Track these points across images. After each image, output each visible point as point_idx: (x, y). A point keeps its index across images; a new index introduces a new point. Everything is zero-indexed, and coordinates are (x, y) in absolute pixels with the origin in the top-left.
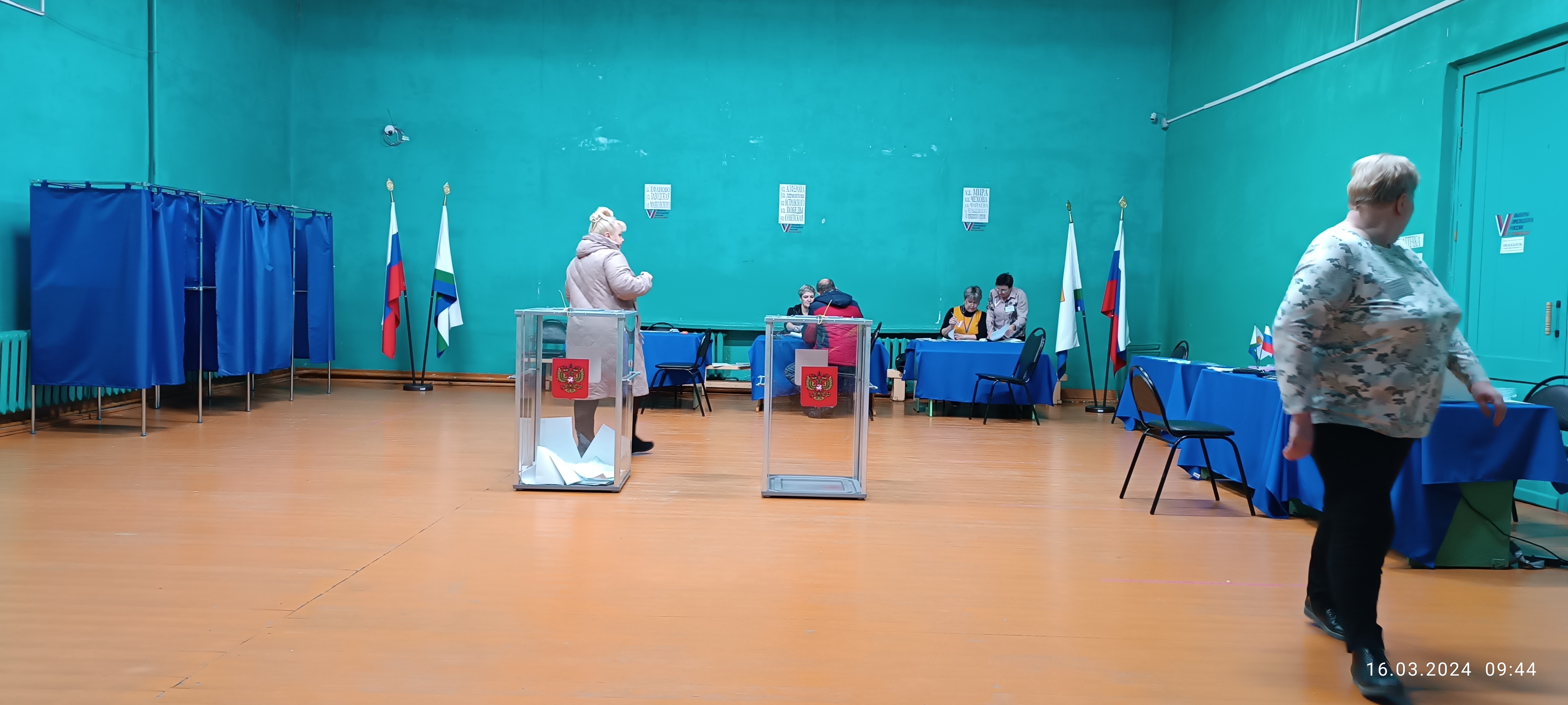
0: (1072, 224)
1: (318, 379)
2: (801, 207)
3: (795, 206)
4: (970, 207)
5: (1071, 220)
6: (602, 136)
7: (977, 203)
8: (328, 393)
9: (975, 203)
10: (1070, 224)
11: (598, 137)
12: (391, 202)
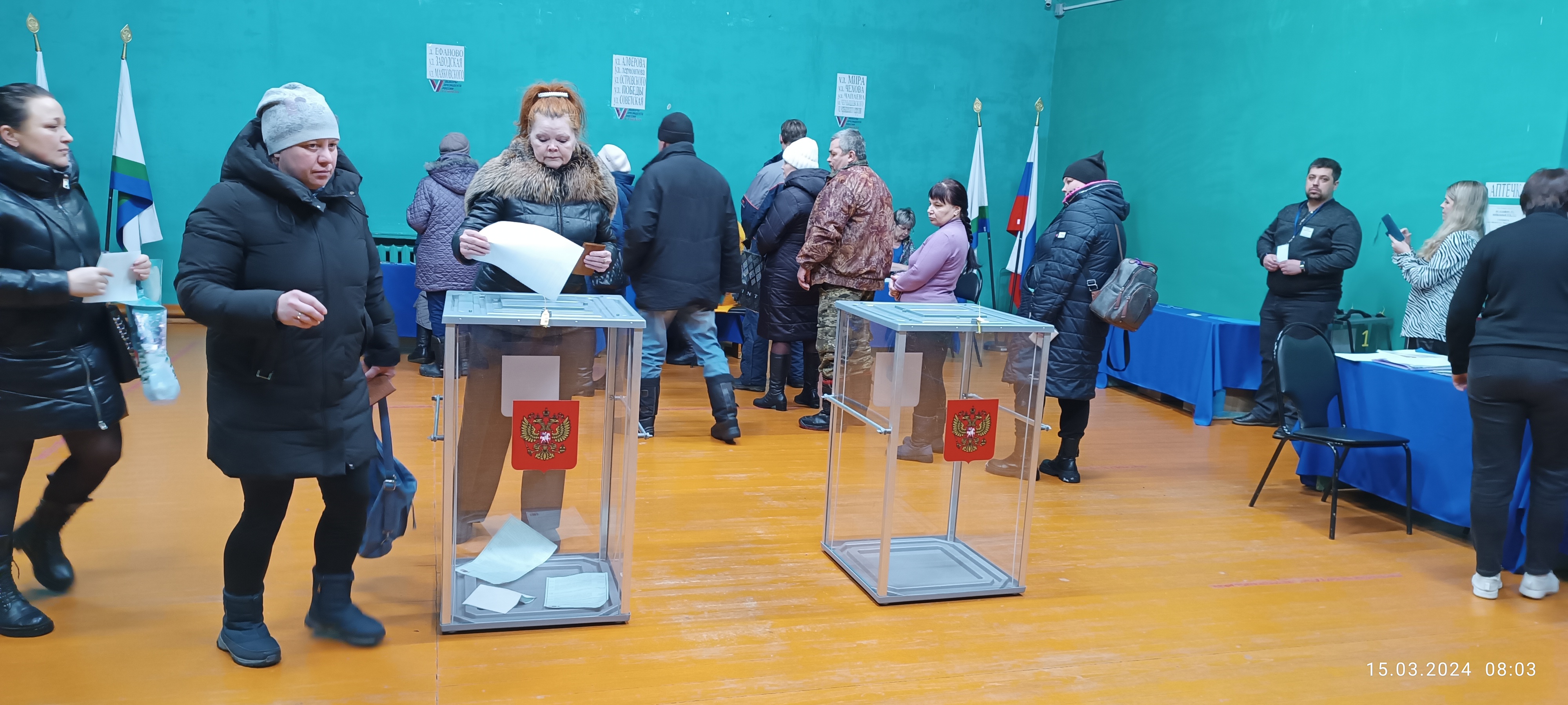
0: (981, 132)
2: (641, 87)
3: (633, 85)
4: (844, 98)
5: (979, 123)
7: (852, 93)
9: (850, 93)
10: (978, 132)
12: (36, 50)
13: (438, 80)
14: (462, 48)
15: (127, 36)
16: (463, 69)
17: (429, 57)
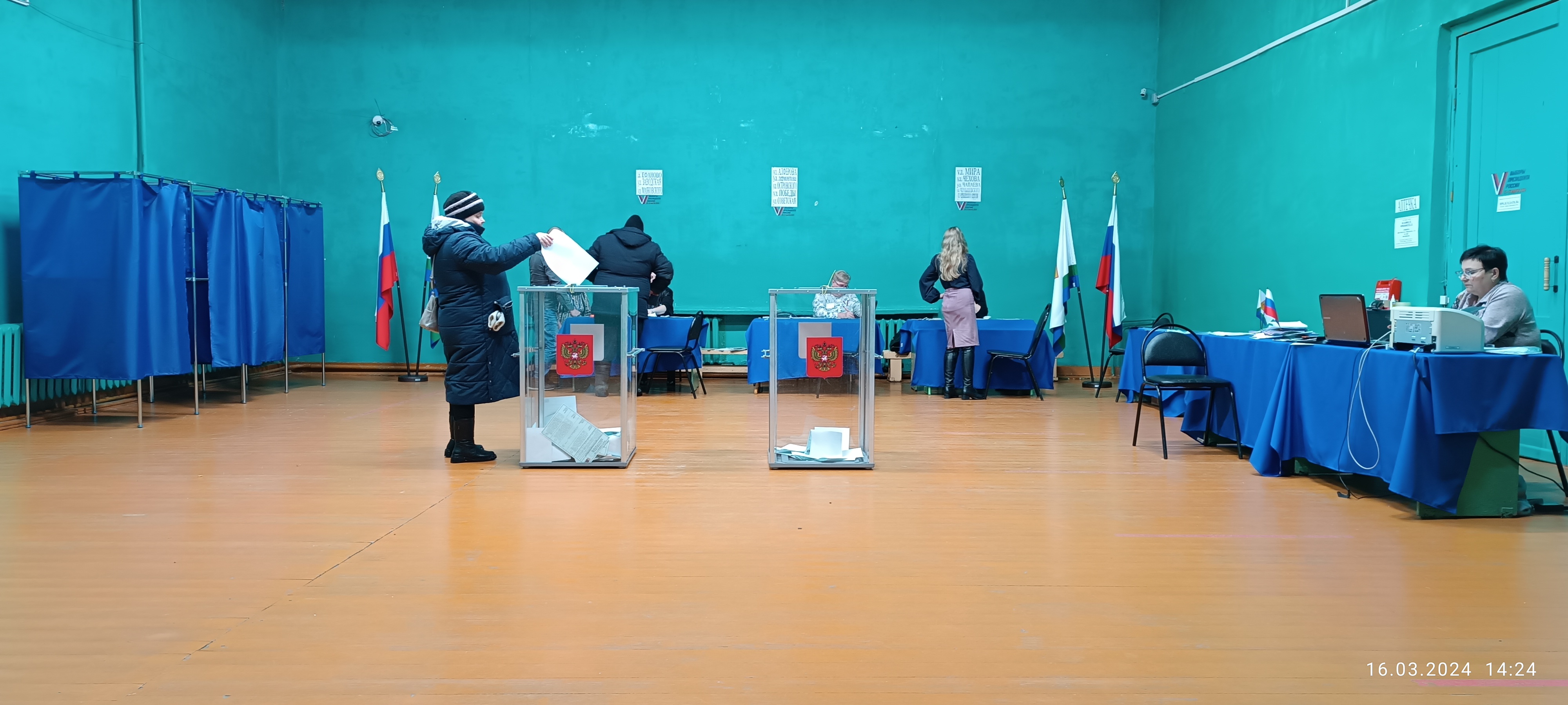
0: (1066, 200)
1: (312, 373)
2: (794, 190)
3: (787, 189)
4: (963, 187)
5: (1064, 196)
6: (592, 123)
7: (969, 182)
8: (323, 386)
9: (967, 182)
10: (1063, 200)
11: (588, 124)
12: (382, 192)
13: (644, 196)
14: (661, 171)
15: (438, 179)
16: (661, 186)
17: (637, 179)
